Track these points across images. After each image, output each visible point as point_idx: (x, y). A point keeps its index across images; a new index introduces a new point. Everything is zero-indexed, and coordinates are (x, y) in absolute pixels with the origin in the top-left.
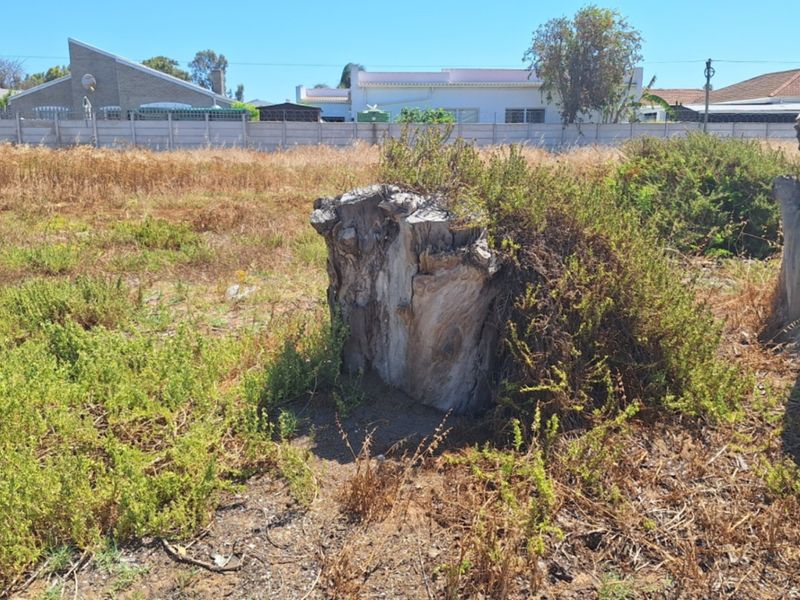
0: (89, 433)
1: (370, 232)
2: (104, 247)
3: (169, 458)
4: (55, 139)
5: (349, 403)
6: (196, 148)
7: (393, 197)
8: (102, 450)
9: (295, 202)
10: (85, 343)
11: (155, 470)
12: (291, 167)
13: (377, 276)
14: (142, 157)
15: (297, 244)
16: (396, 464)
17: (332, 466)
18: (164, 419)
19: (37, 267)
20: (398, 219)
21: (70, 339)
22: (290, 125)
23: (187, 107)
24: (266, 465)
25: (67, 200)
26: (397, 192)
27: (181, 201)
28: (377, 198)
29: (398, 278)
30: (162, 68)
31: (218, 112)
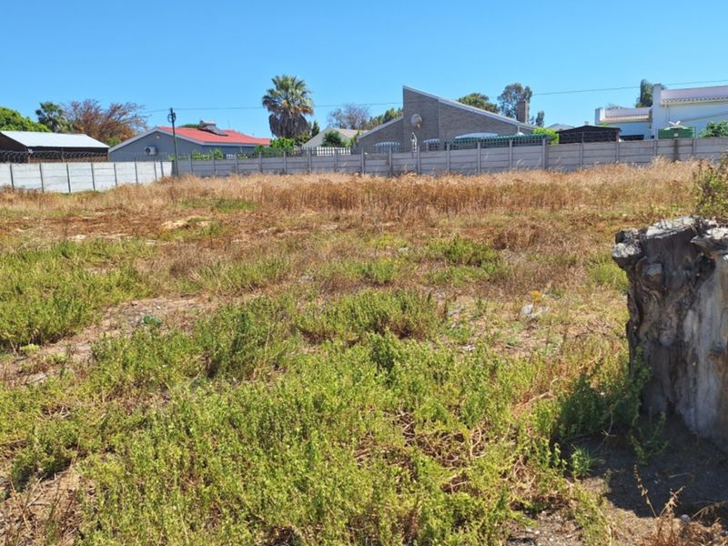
0: (398, 441)
1: (679, 268)
2: (419, 261)
3: (464, 477)
4: (388, 168)
5: (647, 449)
6: (501, 172)
7: (709, 232)
8: (408, 459)
9: (590, 220)
10: (400, 353)
11: (452, 486)
12: (587, 186)
13: (686, 315)
14: (453, 181)
15: (591, 264)
16: (702, 528)
17: (628, 516)
18: (461, 435)
19: (368, 279)
20: (714, 256)
21: (388, 348)
22: (587, 146)
23: (494, 135)
24: (557, 501)
25: (394, 220)
26: (715, 226)
27: (484, 220)
28: (688, 233)
29: (711, 319)
30: (475, 103)
31: (521, 138)
